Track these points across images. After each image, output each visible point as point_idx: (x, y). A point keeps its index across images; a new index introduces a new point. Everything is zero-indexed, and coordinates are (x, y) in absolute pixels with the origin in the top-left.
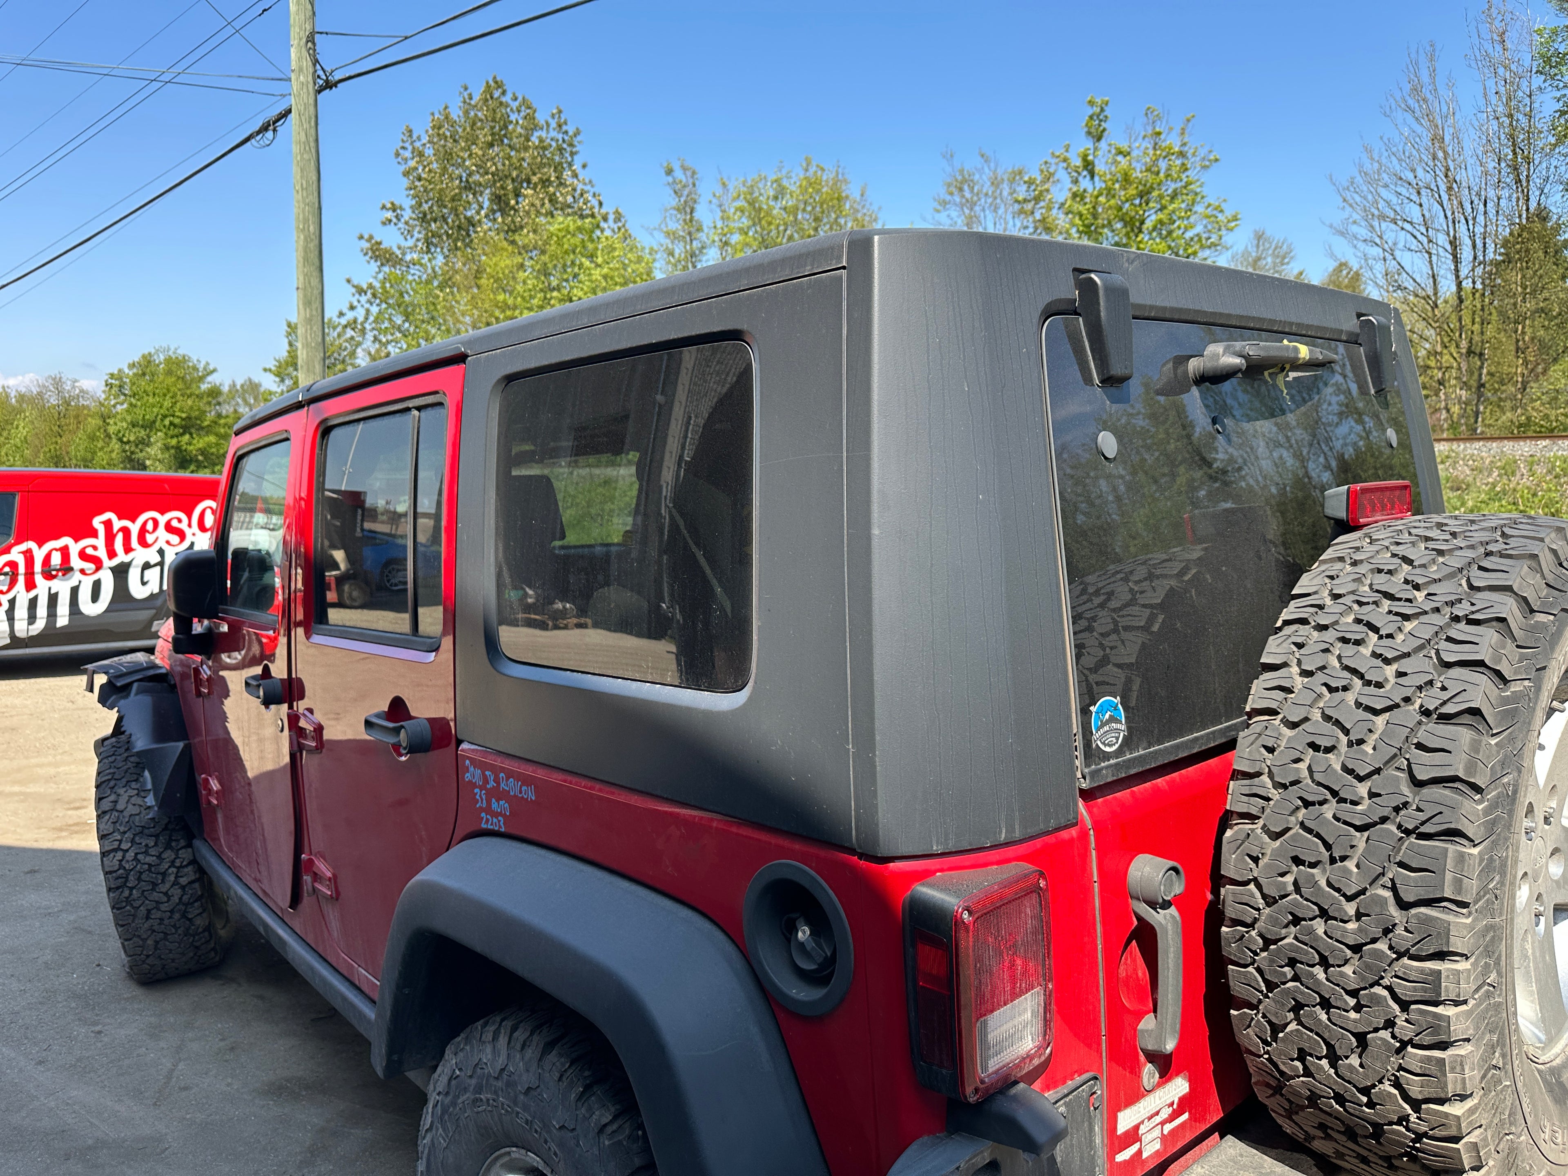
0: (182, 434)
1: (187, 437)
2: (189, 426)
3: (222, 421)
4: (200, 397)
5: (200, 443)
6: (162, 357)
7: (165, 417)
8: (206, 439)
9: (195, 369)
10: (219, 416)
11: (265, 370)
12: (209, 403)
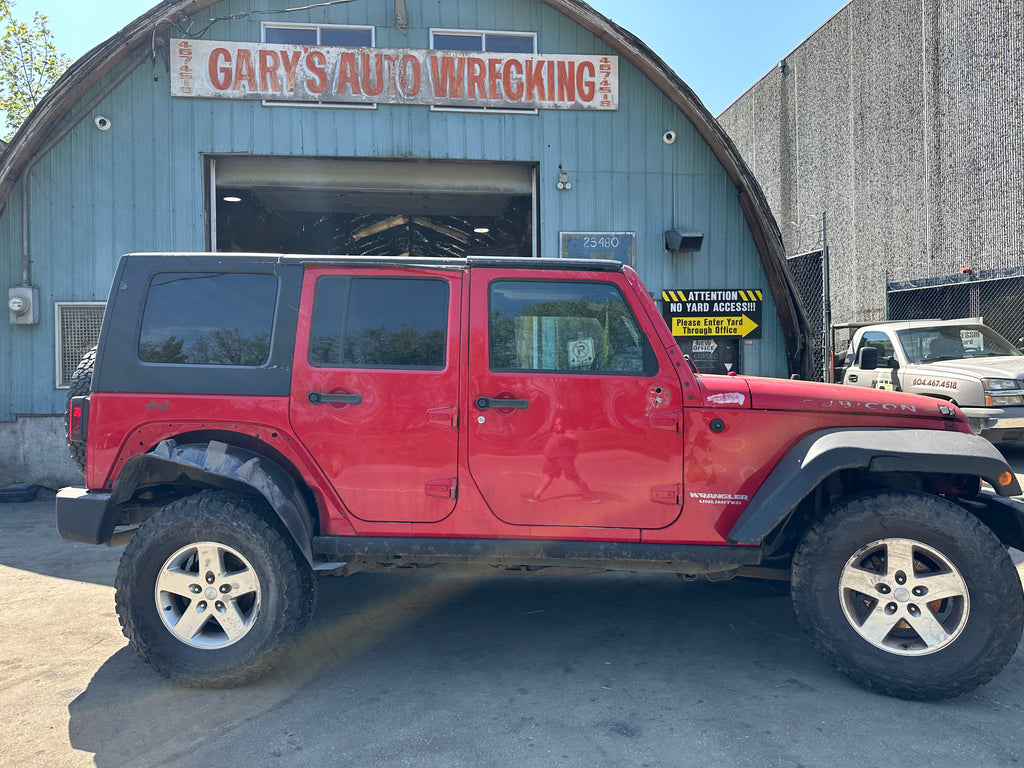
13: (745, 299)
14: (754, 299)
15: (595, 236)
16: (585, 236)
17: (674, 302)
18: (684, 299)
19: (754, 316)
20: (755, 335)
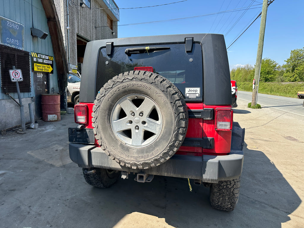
0: (267, 75)
1: (268, 75)
2: (268, 73)
3: (275, 72)
4: (271, 67)
5: (270, 76)
6: (265, 60)
7: (264, 71)
8: (271, 76)
9: (271, 61)
10: (275, 71)
11: (285, 61)
12: (273, 68)
13: (50, 60)
14: (52, 60)
15: (11, 22)
16: (8, 20)
17: (35, 57)
18: (37, 57)
19: (52, 66)
20: (52, 72)
